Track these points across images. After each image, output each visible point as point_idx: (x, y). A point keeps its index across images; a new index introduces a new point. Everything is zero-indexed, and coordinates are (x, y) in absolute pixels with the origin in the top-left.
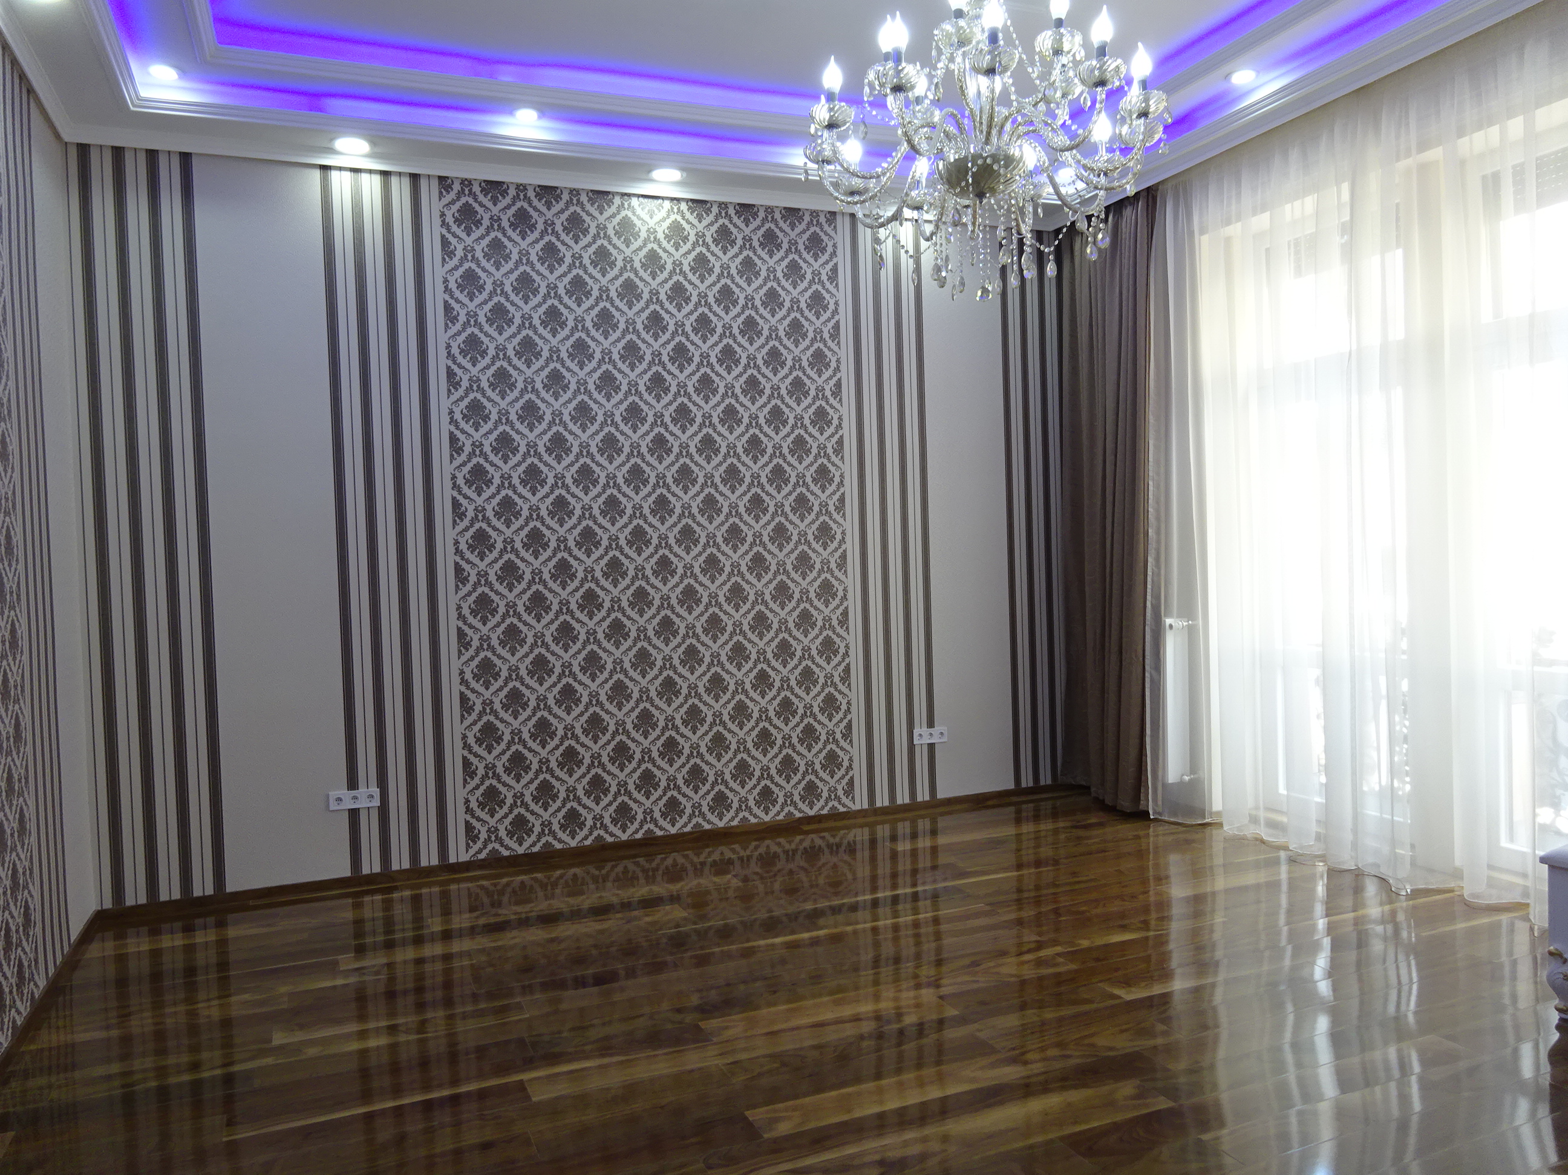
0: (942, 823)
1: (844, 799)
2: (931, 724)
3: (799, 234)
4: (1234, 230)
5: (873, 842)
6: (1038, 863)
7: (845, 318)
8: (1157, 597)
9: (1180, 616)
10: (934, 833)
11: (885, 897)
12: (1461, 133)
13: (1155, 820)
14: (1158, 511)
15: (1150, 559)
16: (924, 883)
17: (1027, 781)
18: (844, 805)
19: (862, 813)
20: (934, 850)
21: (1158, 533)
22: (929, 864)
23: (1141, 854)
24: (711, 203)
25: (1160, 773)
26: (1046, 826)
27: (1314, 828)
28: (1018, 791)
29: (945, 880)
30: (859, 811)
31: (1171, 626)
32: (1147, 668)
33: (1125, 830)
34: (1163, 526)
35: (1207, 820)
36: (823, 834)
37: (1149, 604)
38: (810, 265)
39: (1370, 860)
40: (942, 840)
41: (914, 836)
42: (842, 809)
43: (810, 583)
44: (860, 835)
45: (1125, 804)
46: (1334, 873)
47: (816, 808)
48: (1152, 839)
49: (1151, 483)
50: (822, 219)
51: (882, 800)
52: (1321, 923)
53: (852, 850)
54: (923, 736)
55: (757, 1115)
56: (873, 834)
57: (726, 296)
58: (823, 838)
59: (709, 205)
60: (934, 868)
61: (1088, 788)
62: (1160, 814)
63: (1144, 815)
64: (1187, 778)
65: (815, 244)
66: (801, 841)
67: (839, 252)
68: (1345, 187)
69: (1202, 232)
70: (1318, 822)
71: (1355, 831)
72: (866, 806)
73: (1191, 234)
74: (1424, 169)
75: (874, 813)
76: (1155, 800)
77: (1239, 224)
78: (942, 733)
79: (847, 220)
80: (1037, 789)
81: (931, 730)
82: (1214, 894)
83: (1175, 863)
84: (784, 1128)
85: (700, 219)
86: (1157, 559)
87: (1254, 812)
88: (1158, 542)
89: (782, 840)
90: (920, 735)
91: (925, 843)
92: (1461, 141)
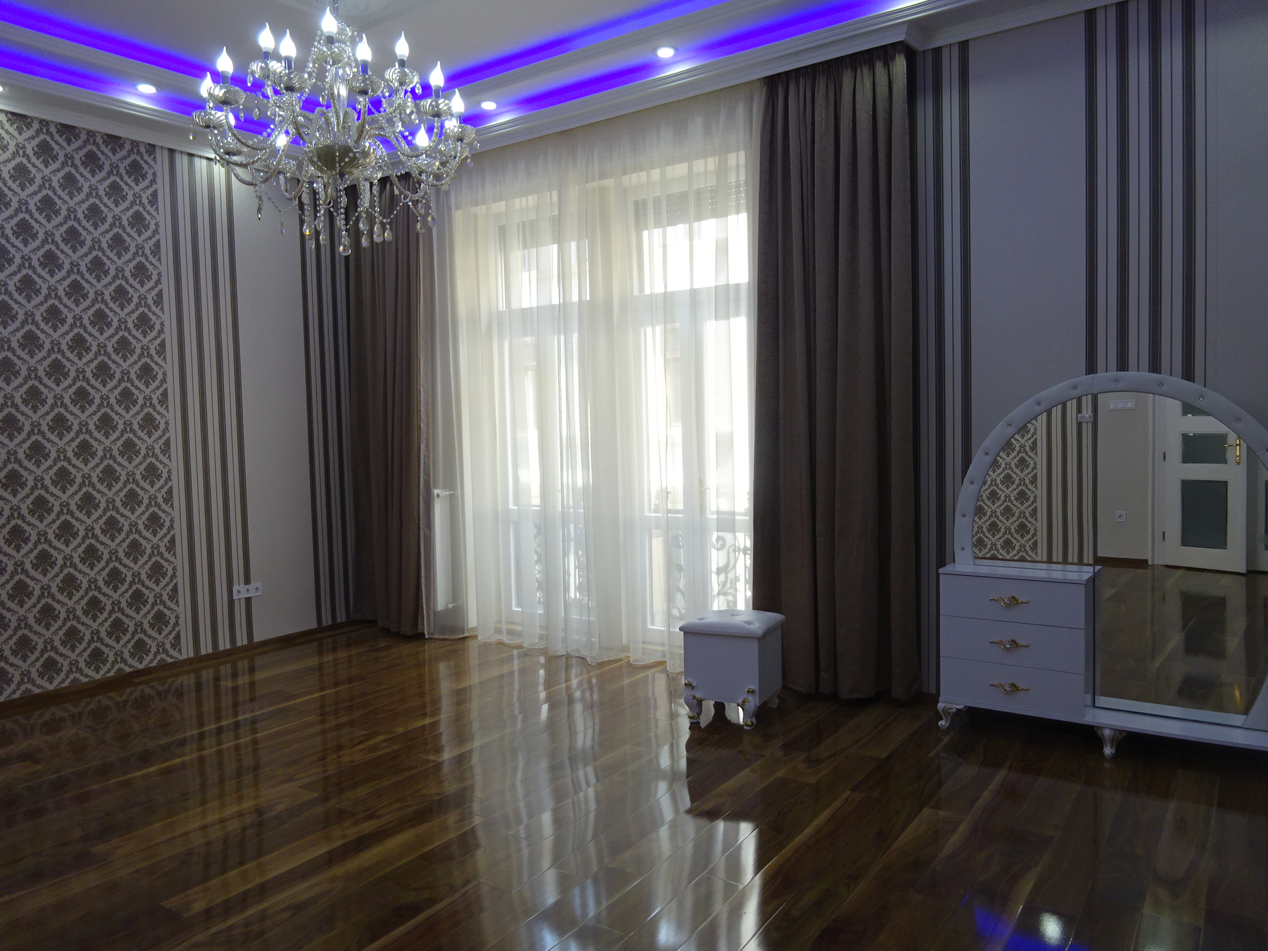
0: (259, 661)
1: (172, 652)
2: (247, 581)
3: (120, 159)
4: (481, 209)
5: (199, 686)
6: (350, 680)
7: (165, 237)
8: (427, 474)
9: (445, 488)
10: (252, 670)
11: (228, 724)
12: (624, 172)
13: (428, 639)
14: (427, 410)
15: (422, 446)
16: (244, 713)
17: (327, 621)
18: (171, 657)
19: (188, 661)
20: (252, 684)
21: (428, 427)
22: (247, 697)
23: (419, 665)
24: (32, 119)
25: (432, 605)
26: (342, 654)
27: (538, 631)
28: (320, 629)
29: (262, 708)
30: (186, 660)
31: (438, 495)
32: (421, 526)
33: (407, 648)
34: (431, 421)
35: (466, 635)
36: (151, 684)
37: (422, 480)
38: (131, 188)
39: (574, 647)
40: (259, 676)
41: (235, 675)
42: (169, 660)
43: (137, 467)
44: (188, 680)
45: (406, 629)
46: (552, 660)
47: (145, 663)
48: (427, 653)
49: (422, 389)
50: (142, 149)
51: (206, 648)
52: (543, 695)
53: (179, 694)
54: (241, 591)
55: (173, 903)
56: (198, 677)
57: (48, 206)
58: (153, 687)
59: (29, 120)
60: (252, 699)
61: (376, 621)
62: (433, 634)
63: (420, 636)
64: (450, 606)
65: (136, 170)
66: (131, 693)
67: (159, 180)
68: (555, 193)
69: (458, 207)
70: (541, 627)
71: (565, 630)
72: (191, 655)
73: (449, 208)
74: (602, 190)
75: (199, 661)
76: (429, 626)
77: (484, 207)
78: (257, 589)
79: (166, 153)
80: (335, 626)
81: (248, 587)
82: (470, 687)
83: (443, 668)
84: (198, 906)
85: (20, 131)
86: (427, 446)
87: (498, 625)
88: (428, 433)
89: (113, 694)
90: (239, 591)
91: (243, 680)
92: (624, 177)
